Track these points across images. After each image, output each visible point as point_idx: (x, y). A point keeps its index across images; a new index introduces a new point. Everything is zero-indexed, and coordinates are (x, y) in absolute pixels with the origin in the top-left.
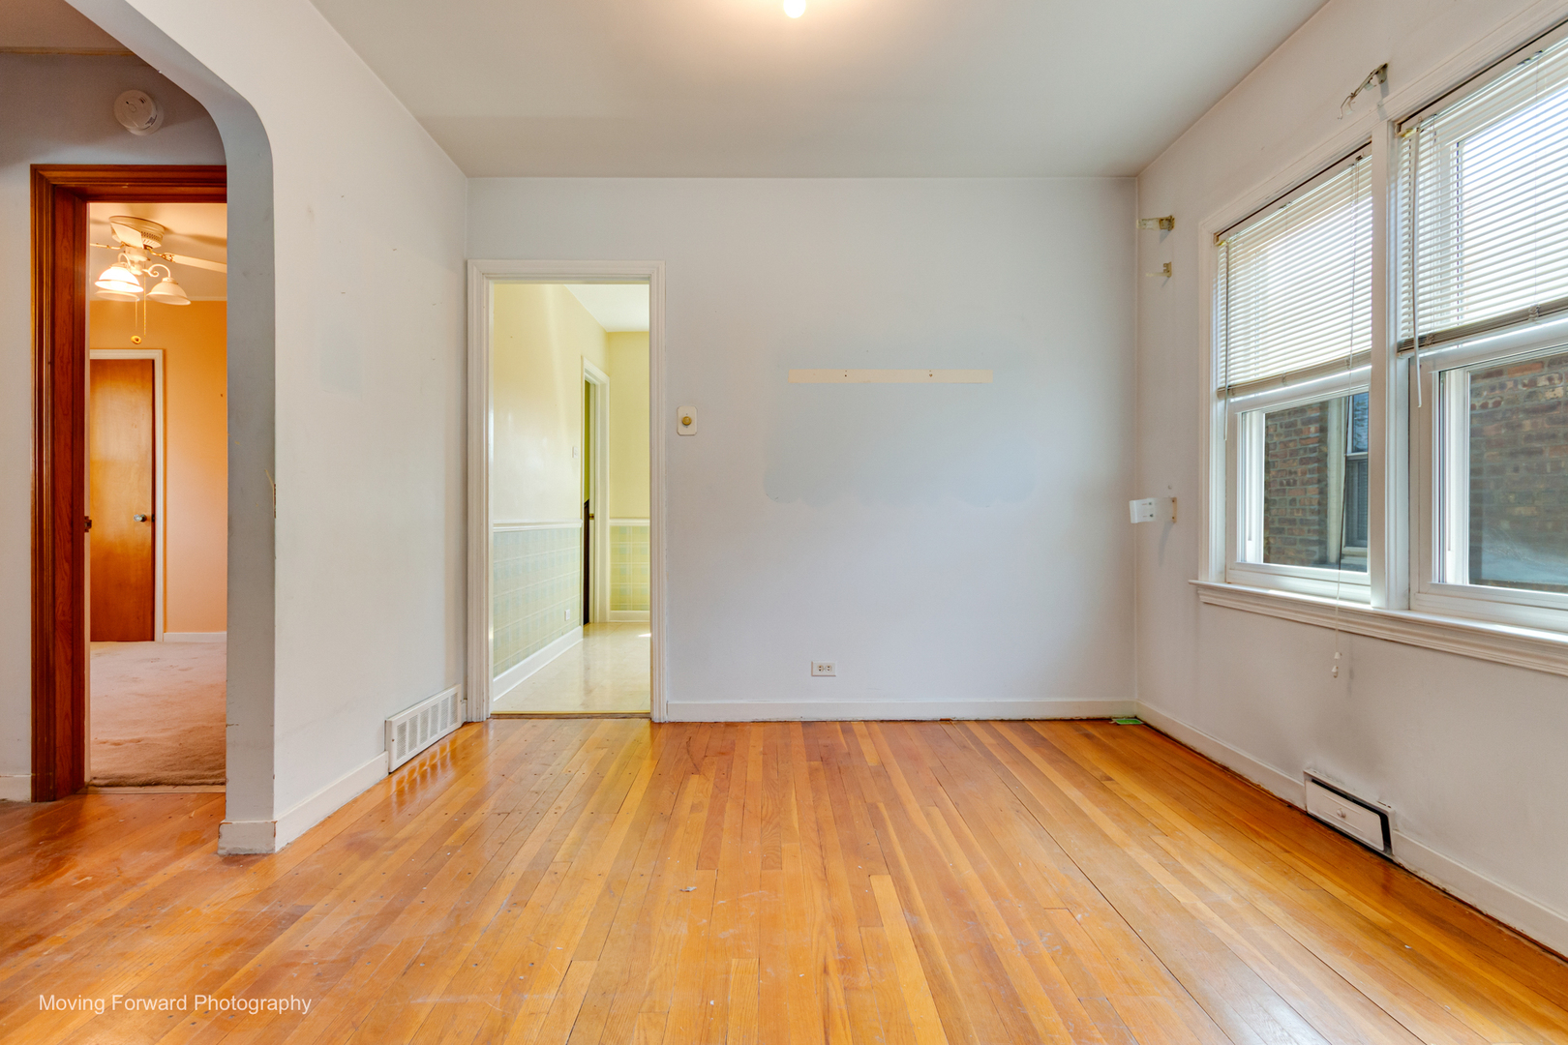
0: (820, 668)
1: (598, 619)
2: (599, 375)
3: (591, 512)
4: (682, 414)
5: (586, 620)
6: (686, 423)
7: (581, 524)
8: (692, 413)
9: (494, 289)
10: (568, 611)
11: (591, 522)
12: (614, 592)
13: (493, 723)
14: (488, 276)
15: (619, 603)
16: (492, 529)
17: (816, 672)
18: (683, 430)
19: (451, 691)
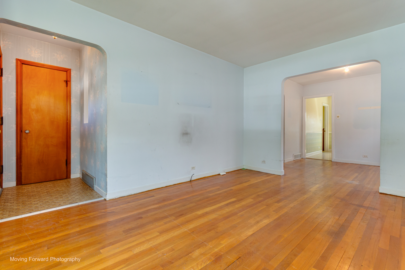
0: (365, 156)
1: (326, 150)
2: (326, 105)
3: (325, 130)
4: (337, 115)
5: (323, 150)
6: (338, 117)
7: (322, 132)
8: (339, 115)
9: (306, 99)
10: (319, 147)
11: (325, 132)
12: (330, 145)
13: (306, 159)
14: (306, 98)
15: (331, 147)
16: (306, 133)
17: (364, 157)
18: (337, 118)
19: (300, 154)
